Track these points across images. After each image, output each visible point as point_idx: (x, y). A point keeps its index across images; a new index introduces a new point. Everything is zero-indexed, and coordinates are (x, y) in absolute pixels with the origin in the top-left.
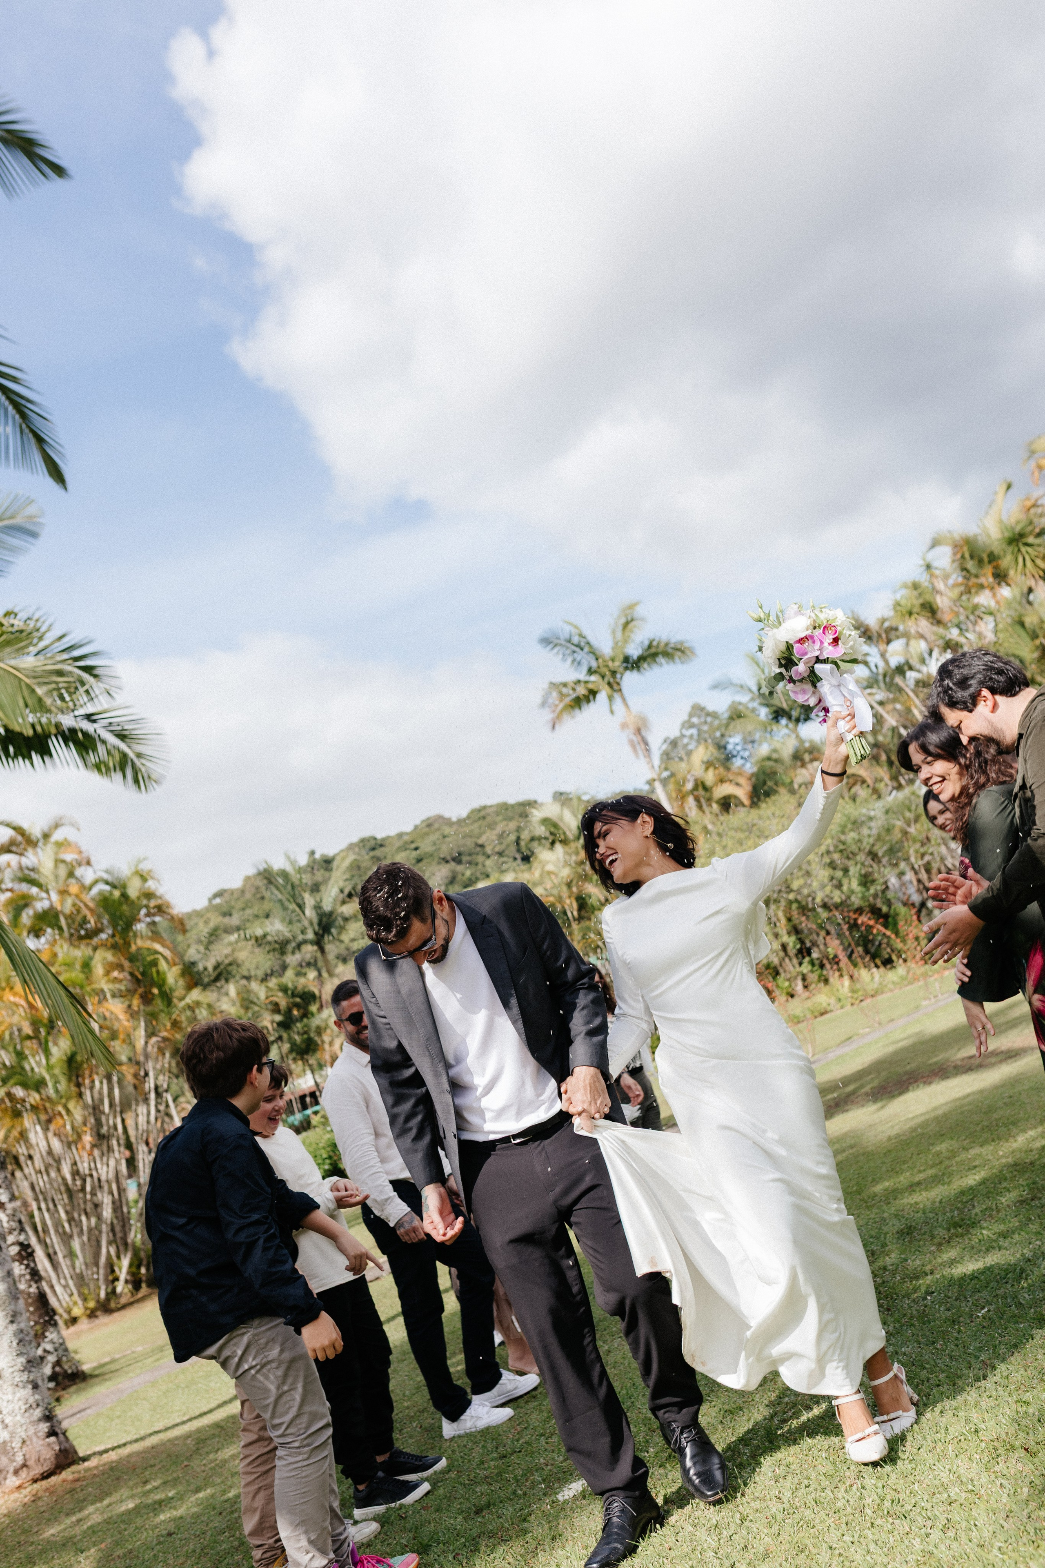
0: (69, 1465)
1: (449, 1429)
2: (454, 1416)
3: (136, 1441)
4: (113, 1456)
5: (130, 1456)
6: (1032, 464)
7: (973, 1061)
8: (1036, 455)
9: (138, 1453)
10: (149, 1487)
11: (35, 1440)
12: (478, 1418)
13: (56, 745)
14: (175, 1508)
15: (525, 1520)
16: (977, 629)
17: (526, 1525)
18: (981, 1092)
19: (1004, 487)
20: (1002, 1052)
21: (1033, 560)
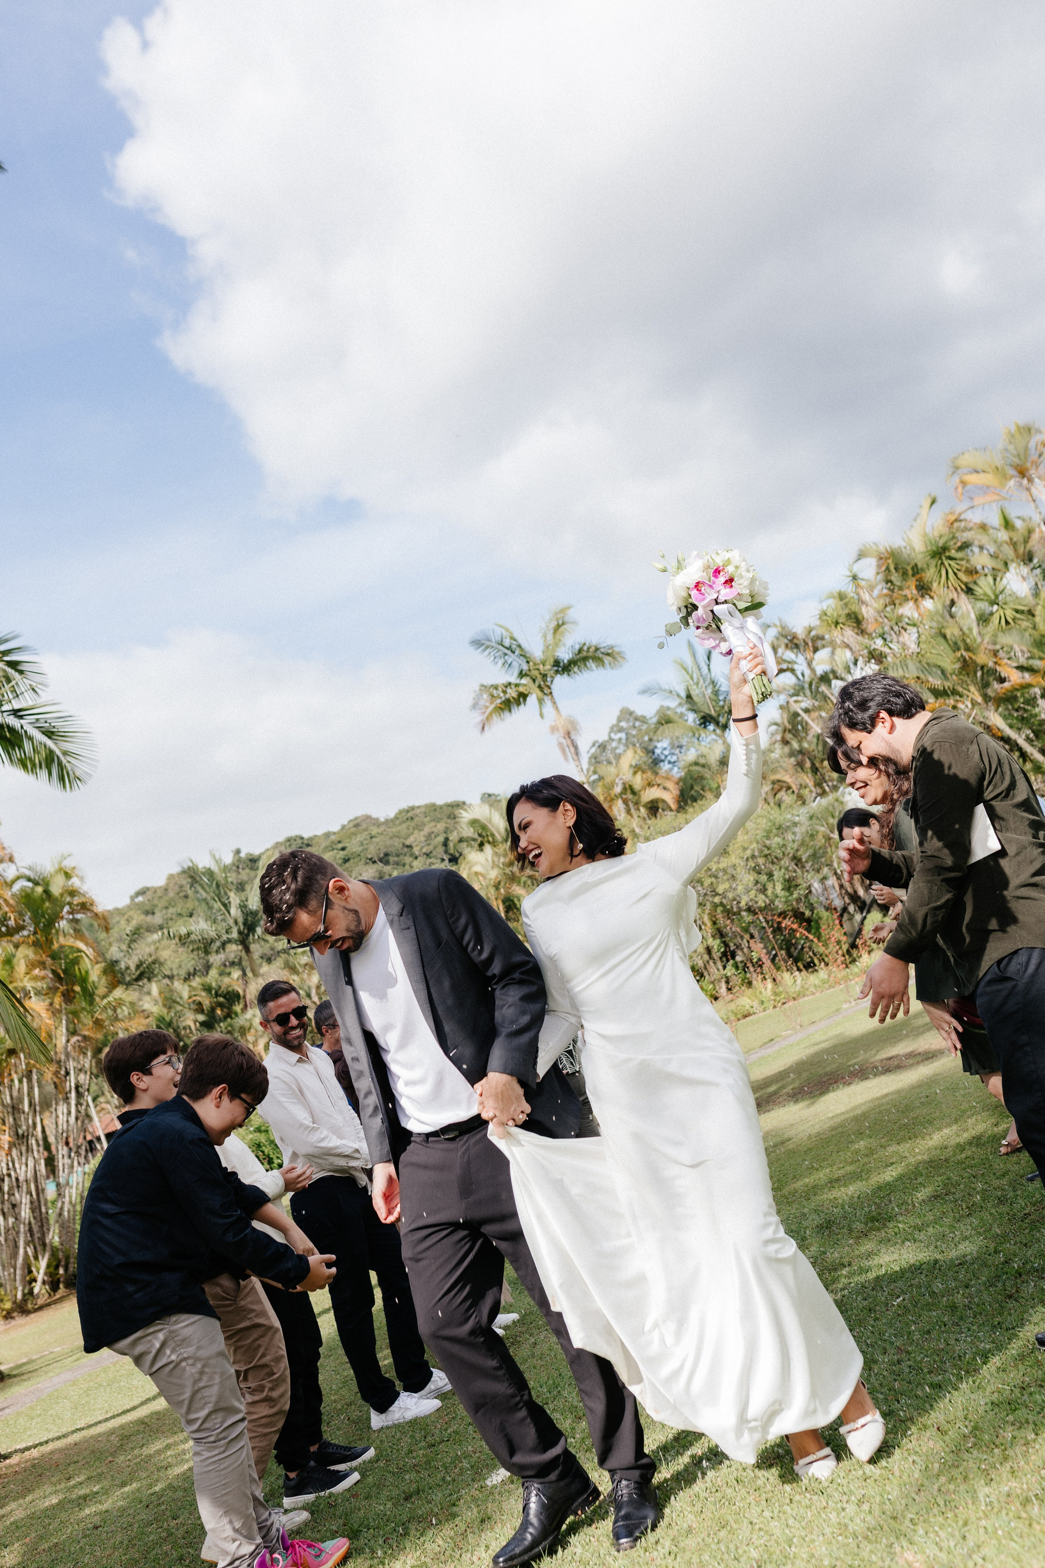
1: (377, 1420)
2: (383, 1407)
3: (58, 1438)
4: (35, 1453)
5: (52, 1452)
6: (956, 479)
7: (891, 1062)
8: (959, 471)
9: (61, 1450)
10: (72, 1483)
12: (407, 1409)
14: (100, 1502)
15: (454, 1505)
16: (901, 639)
17: (455, 1509)
18: (898, 1092)
19: (929, 501)
20: (919, 1054)
21: (955, 574)
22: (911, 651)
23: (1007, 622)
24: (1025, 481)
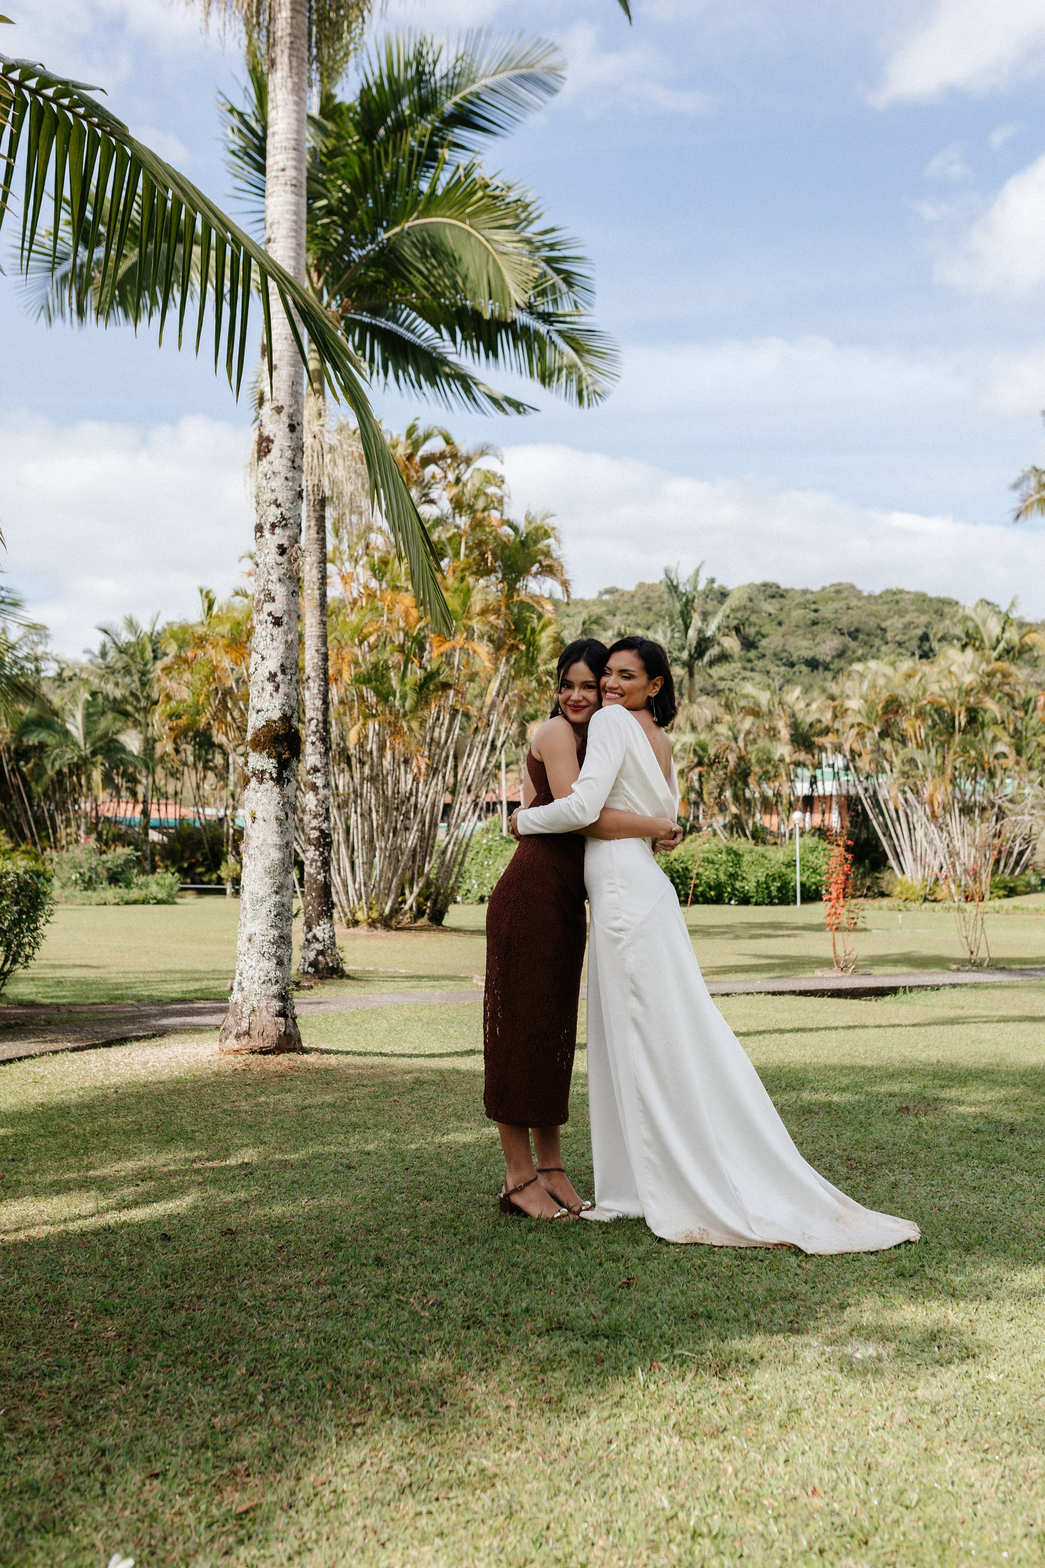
0: (290, 1051)
3: (360, 1054)
4: (332, 1060)
5: (348, 1066)
9: (356, 1067)
11: (264, 1013)
13: (504, 340)
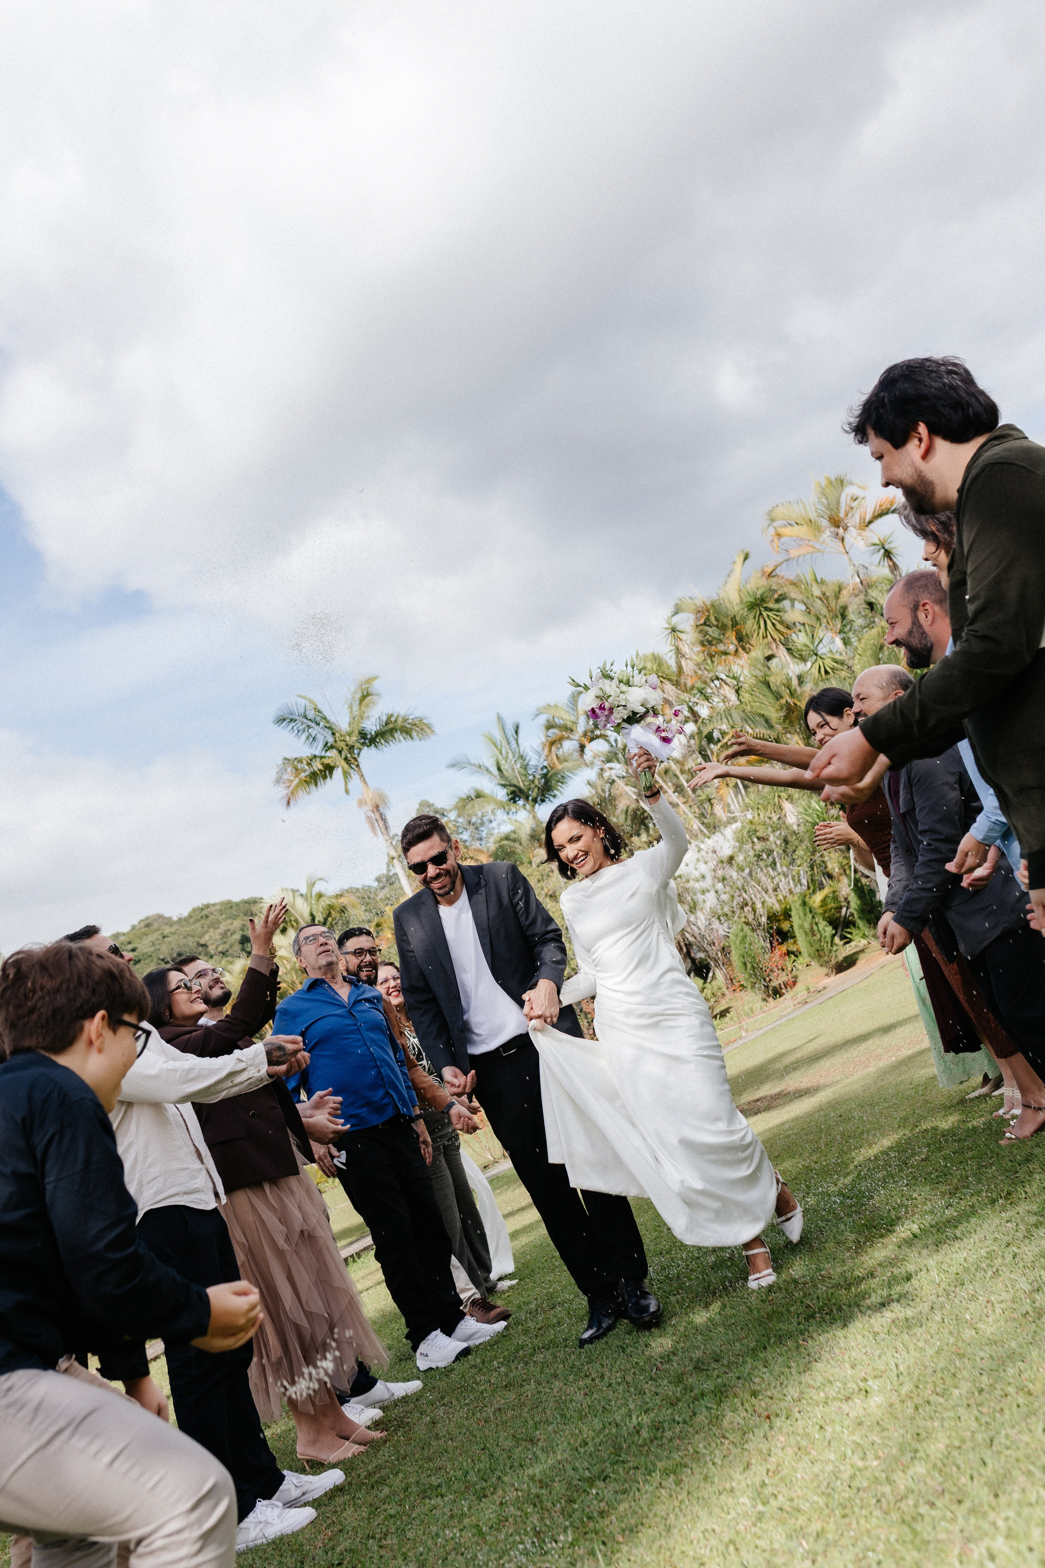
6: (771, 531)
8: (775, 524)
12: (266, 1523)
16: (722, 691)
19: (742, 557)
21: (774, 624)
22: (731, 703)
23: (826, 672)
24: (841, 531)
